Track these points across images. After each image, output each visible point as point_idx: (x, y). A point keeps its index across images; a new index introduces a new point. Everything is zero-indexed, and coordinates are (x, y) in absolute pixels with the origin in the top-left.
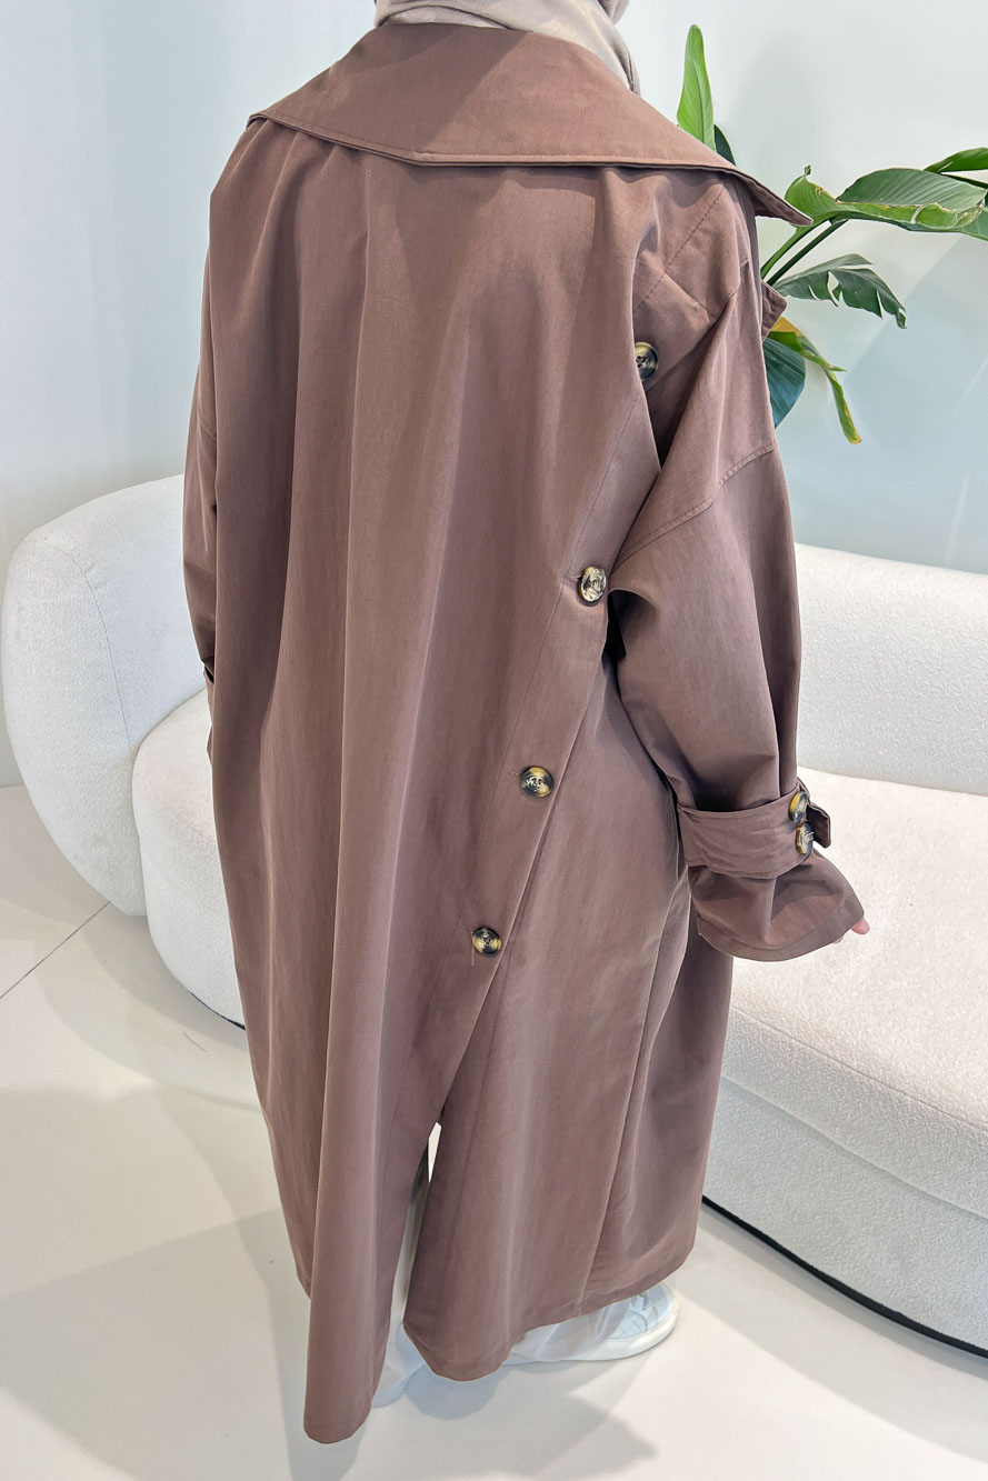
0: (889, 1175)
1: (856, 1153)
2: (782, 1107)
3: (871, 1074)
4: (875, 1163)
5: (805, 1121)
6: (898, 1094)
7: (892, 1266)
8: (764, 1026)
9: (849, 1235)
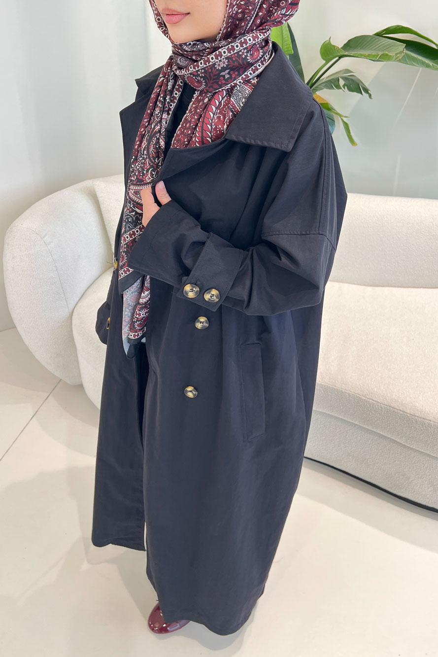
0: (425, 454)
1: (411, 447)
2: (379, 432)
3: (416, 415)
4: (420, 450)
5: (389, 437)
6: (427, 421)
7: (429, 490)
8: (369, 400)
9: (410, 480)
